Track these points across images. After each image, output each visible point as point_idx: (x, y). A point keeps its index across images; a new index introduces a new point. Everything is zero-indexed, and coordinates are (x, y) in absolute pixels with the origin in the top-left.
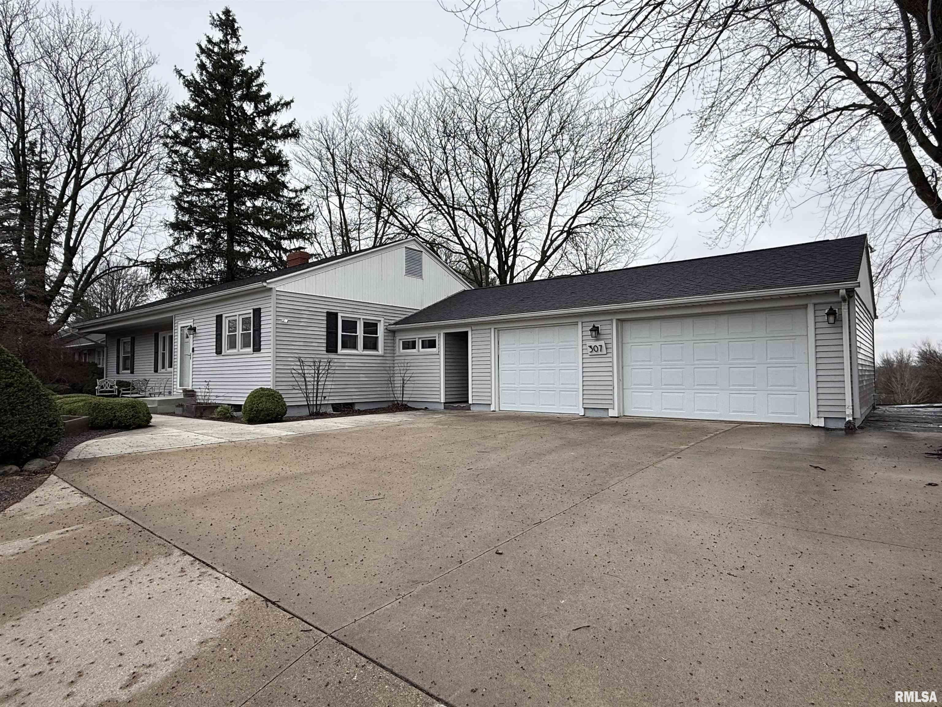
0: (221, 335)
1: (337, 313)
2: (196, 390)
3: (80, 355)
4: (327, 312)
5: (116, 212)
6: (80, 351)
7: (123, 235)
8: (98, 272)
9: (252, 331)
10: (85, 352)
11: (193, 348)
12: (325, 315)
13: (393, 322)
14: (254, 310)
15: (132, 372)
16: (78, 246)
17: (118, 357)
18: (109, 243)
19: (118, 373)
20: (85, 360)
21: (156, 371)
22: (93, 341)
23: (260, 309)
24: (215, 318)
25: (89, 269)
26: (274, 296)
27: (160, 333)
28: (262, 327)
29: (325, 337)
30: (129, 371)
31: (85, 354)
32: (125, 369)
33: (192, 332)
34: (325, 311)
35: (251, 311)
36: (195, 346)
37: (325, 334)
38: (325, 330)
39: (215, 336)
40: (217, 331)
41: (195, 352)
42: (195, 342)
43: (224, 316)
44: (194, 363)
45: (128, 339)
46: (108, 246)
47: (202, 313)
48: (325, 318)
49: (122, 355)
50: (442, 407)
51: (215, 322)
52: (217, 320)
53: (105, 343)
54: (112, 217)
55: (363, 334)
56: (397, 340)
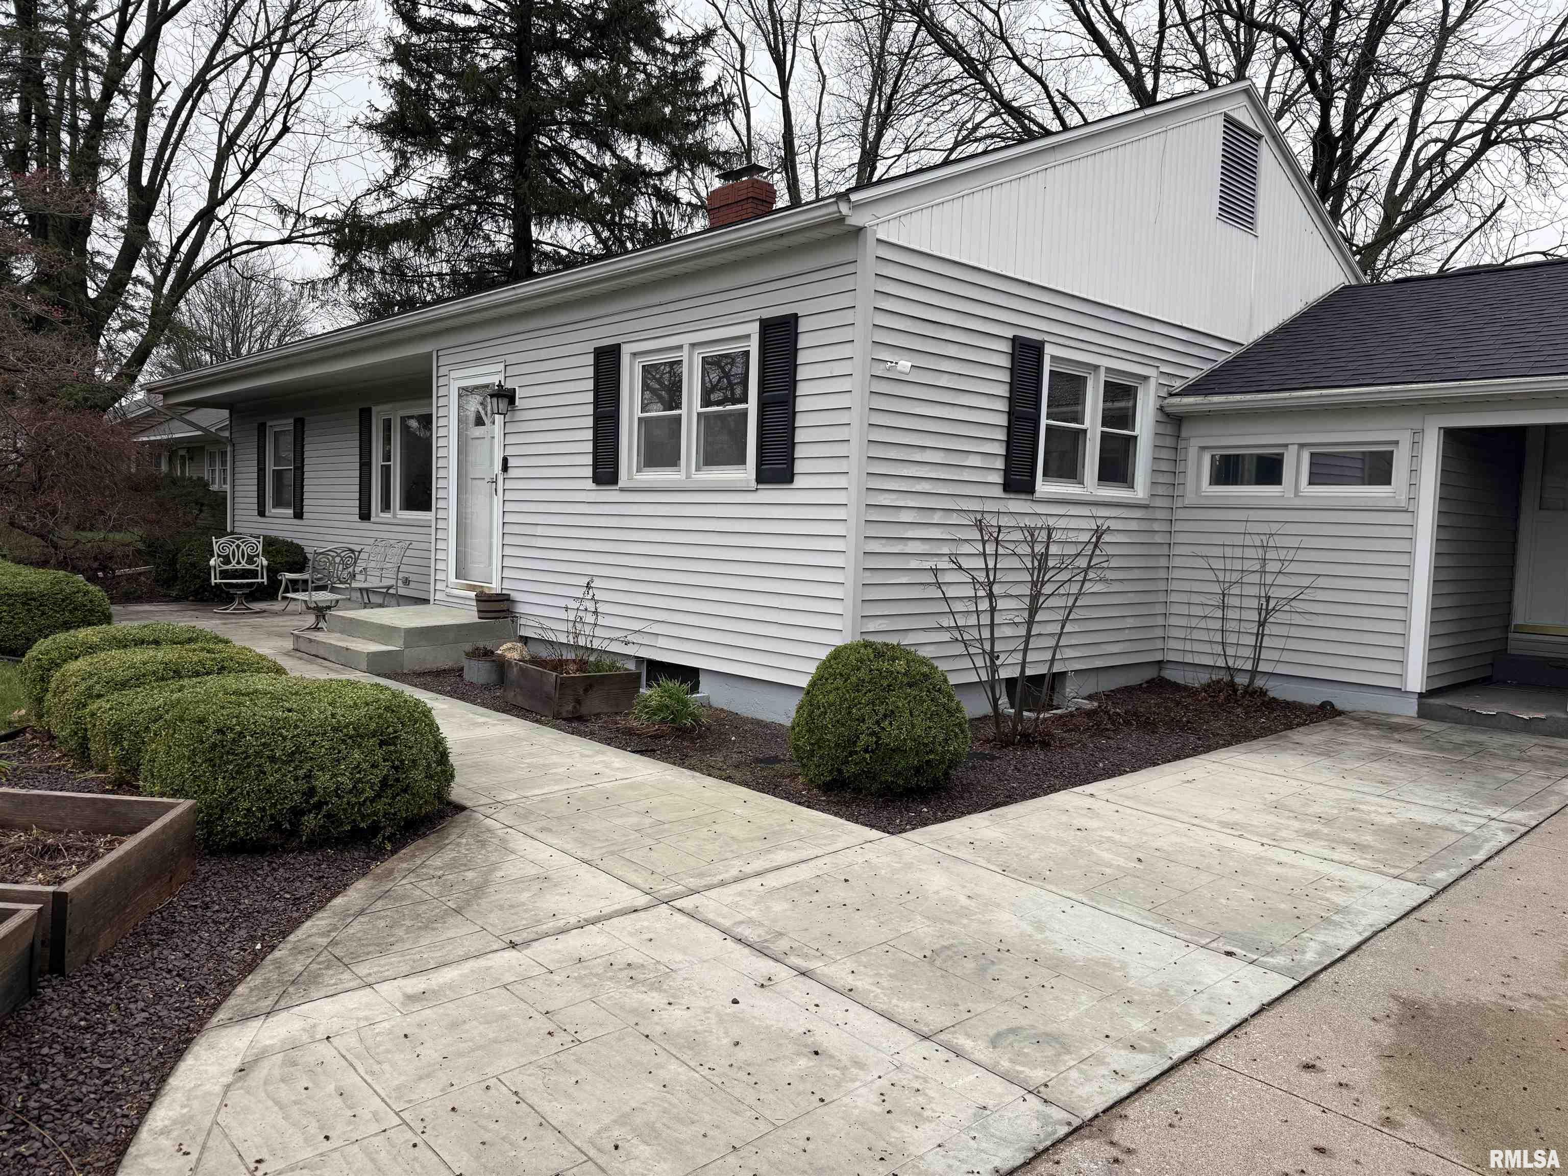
0: (614, 417)
1: (1042, 343)
2: (515, 596)
3: (170, 461)
4: (1015, 340)
5: (248, 102)
6: (172, 448)
7: (263, 155)
8: (206, 253)
9: (752, 406)
10: (182, 452)
11: (505, 460)
12: (1006, 347)
13: (1178, 384)
14: (767, 326)
15: (299, 515)
16: (161, 185)
17: (261, 471)
18: (231, 177)
19: (262, 513)
20: (183, 472)
21: (365, 516)
22: (199, 428)
23: (795, 317)
24: (590, 359)
25: (184, 248)
26: (868, 266)
27: (375, 410)
28: (802, 389)
29: (1002, 435)
30: (290, 512)
31: (183, 457)
32: (278, 504)
33: (503, 404)
34: (1009, 333)
35: (754, 329)
36: (510, 451)
37: (1003, 420)
38: (1003, 406)
39: (590, 422)
40: (596, 403)
41: (512, 473)
42: (510, 439)
43: (626, 350)
44: (509, 507)
45: (287, 424)
46: (227, 188)
47: (541, 343)
48: (1005, 362)
49: (270, 467)
50: (1411, 708)
51: (590, 372)
52: (597, 365)
53: (227, 434)
54: (237, 117)
55: (1100, 429)
56: (1193, 452)
